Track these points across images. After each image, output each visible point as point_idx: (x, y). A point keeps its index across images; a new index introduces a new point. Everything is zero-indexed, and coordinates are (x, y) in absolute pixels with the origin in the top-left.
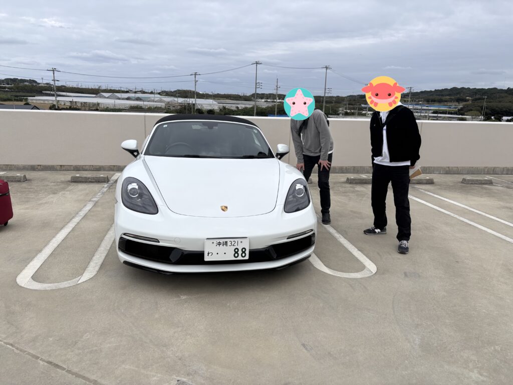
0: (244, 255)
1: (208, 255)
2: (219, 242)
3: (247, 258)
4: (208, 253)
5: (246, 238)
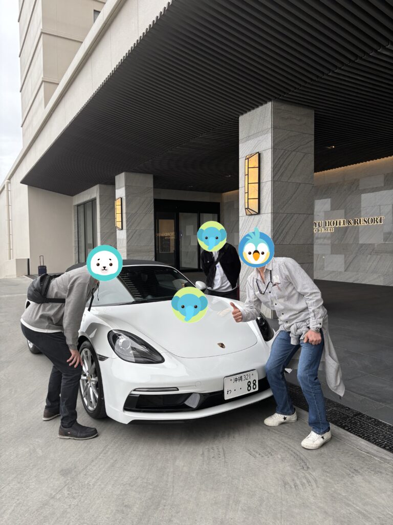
0: (254, 387)
1: (228, 393)
3: (257, 389)
4: (228, 391)
5: (255, 370)
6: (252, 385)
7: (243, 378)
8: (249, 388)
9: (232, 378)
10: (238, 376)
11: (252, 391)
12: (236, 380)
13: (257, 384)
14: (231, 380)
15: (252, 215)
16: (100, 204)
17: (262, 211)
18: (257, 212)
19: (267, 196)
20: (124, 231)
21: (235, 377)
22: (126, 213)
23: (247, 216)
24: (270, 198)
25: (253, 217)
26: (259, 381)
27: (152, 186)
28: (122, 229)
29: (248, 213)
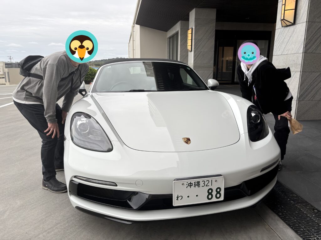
0: (218, 196)
1: (177, 199)
2: (190, 183)
3: (222, 198)
4: (178, 197)
5: (220, 175)
6: (214, 193)
7: (202, 184)
8: (210, 197)
9: (185, 182)
10: (193, 181)
11: (214, 199)
12: (190, 185)
13: (222, 192)
14: (183, 184)
15: (287, 26)
16: (181, 35)
17: (297, 21)
18: (293, 22)
19: (305, 5)
20: (193, 52)
21: (189, 181)
22: (195, 39)
23: (283, 28)
24: (307, 7)
25: (288, 28)
26: (225, 189)
27: (215, 18)
28: (191, 51)
29: (284, 25)
